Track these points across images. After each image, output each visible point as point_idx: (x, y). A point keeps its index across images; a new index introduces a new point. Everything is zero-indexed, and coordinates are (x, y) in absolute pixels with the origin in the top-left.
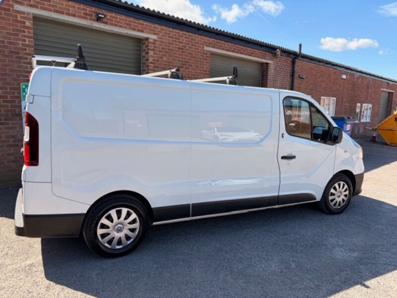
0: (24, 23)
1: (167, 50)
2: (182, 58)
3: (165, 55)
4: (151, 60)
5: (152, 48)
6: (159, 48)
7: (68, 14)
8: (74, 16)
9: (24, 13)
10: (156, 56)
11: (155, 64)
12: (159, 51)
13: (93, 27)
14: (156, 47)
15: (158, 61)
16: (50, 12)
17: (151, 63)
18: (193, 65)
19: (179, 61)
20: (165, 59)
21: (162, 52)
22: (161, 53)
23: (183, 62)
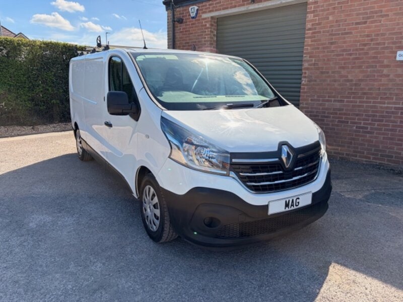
0: (206, 25)
1: (336, 6)
2: (364, 9)
3: (333, 13)
4: (309, 26)
5: (313, 10)
6: (323, 6)
7: (232, 7)
8: (235, 7)
9: (205, 19)
10: (317, 18)
11: (315, 29)
12: (322, 11)
13: (250, 10)
14: (318, 7)
15: (319, 24)
16: (220, 11)
17: (310, 29)
18: (390, 13)
19: (358, 14)
20: (331, 18)
21: (328, 9)
22: (325, 13)
23: (366, 13)
